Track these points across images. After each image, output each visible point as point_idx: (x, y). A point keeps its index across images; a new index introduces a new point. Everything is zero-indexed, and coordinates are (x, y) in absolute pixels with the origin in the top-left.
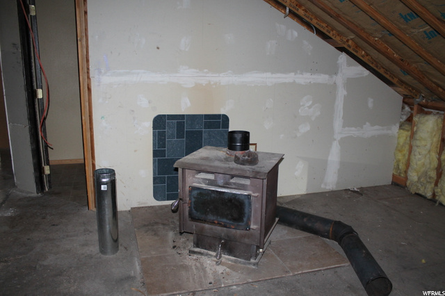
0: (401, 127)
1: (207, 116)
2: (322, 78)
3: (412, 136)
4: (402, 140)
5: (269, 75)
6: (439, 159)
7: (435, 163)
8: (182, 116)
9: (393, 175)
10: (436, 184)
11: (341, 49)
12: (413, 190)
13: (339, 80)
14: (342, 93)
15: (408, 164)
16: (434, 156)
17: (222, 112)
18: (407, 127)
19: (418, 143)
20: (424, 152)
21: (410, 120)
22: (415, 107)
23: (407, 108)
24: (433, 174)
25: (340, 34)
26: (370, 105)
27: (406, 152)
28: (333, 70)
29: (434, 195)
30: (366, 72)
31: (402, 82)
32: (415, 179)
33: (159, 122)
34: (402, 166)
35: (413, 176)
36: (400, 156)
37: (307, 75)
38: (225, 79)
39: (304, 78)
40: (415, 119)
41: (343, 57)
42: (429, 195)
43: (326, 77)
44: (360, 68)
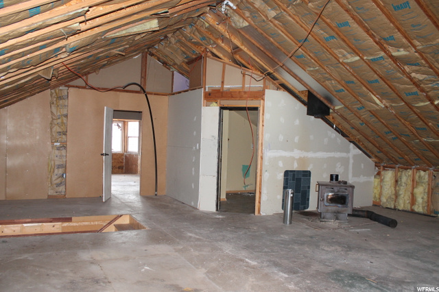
0: (375, 177)
1: (304, 171)
2: (344, 155)
3: (382, 181)
4: (376, 184)
5: (325, 153)
6: (395, 190)
7: (394, 192)
8: (294, 171)
9: (373, 202)
10: (395, 202)
11: (351, 142)
12: (385, 206)
13: (351, 155)
14: (351, 161)
15: (381, 194)
16: (393, 189)
17: (309, 170)
18: (378, 177)
19: (385, 183)
20: (388, 187)
21: (379, 174)
22: (382, 167)
23: (377, 168)
24: (394, 197)
25: (353, 136)
26: (362, 167)
27: (379, 188)
28: (348, 151)
29: (395, 206)
30: (361, 152)
31: (376, 156)
32: (385, 201)
33: (287, 173)
34: (377, 196)
35: (384, 200)
36: (376, 191)
37: (339, 153)
38: (310, 155)
39: (338, 155)
40: (382, 173)
41: (352, 145)
42: (393, 207)
43: (345, 154)
44: (358, 150)
